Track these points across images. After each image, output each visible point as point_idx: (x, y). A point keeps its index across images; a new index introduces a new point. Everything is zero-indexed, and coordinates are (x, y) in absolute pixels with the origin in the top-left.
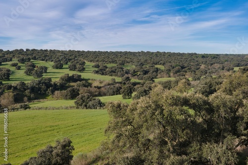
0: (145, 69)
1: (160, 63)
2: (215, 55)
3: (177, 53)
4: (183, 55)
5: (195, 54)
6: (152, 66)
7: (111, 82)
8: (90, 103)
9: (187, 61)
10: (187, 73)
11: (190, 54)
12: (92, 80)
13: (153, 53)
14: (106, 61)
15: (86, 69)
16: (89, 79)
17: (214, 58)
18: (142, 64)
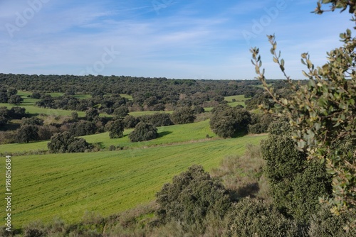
0: (108, 100)
1: (123, 91)
2: (191, 80)
3: (140, 78)
4: (148, 80)
5: (165, 79)
6: (117, 96)
7: (71, 118)
8: (73, 145)
9: (157, 89)
10: (166, 105)
11: (158, 79)
12: (42, 115)
13: (107, 77)
14: (46, 88)
15: (24, 100)
16: (37, 115)
17: (191, 85)
18: (101, 93)
